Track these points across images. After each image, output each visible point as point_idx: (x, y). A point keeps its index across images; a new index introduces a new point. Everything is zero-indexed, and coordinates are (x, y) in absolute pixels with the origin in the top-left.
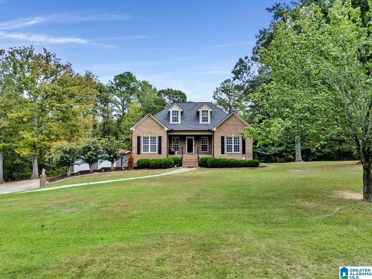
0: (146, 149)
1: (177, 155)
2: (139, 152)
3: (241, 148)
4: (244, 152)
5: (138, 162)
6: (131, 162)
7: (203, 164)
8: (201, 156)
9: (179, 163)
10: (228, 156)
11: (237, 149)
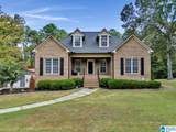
0: (48, 70)
1: (79, 76)
2: (41, 74)
3: (139, 69)
4: (142, 73)
5: (40, 83)
6: (32, 82)
7: (104, 85)
8: (102, 77)
9: (80, 84)
10: (127, 77)
11: (135, 70)
